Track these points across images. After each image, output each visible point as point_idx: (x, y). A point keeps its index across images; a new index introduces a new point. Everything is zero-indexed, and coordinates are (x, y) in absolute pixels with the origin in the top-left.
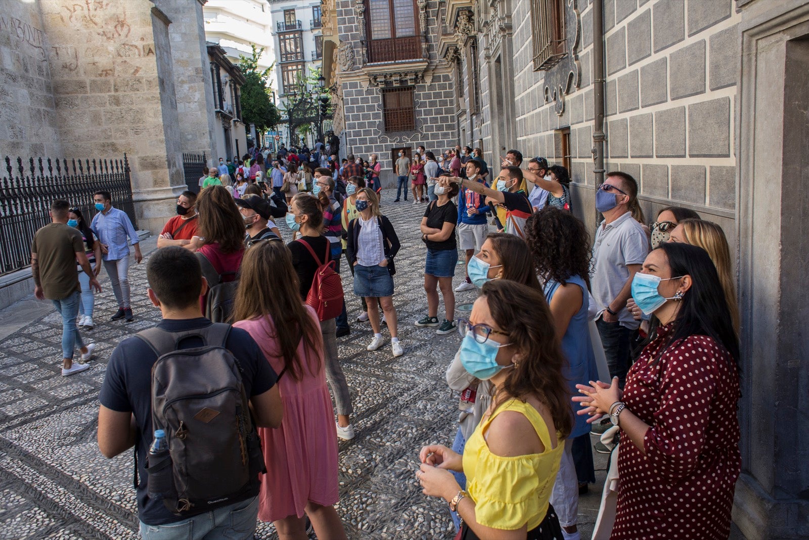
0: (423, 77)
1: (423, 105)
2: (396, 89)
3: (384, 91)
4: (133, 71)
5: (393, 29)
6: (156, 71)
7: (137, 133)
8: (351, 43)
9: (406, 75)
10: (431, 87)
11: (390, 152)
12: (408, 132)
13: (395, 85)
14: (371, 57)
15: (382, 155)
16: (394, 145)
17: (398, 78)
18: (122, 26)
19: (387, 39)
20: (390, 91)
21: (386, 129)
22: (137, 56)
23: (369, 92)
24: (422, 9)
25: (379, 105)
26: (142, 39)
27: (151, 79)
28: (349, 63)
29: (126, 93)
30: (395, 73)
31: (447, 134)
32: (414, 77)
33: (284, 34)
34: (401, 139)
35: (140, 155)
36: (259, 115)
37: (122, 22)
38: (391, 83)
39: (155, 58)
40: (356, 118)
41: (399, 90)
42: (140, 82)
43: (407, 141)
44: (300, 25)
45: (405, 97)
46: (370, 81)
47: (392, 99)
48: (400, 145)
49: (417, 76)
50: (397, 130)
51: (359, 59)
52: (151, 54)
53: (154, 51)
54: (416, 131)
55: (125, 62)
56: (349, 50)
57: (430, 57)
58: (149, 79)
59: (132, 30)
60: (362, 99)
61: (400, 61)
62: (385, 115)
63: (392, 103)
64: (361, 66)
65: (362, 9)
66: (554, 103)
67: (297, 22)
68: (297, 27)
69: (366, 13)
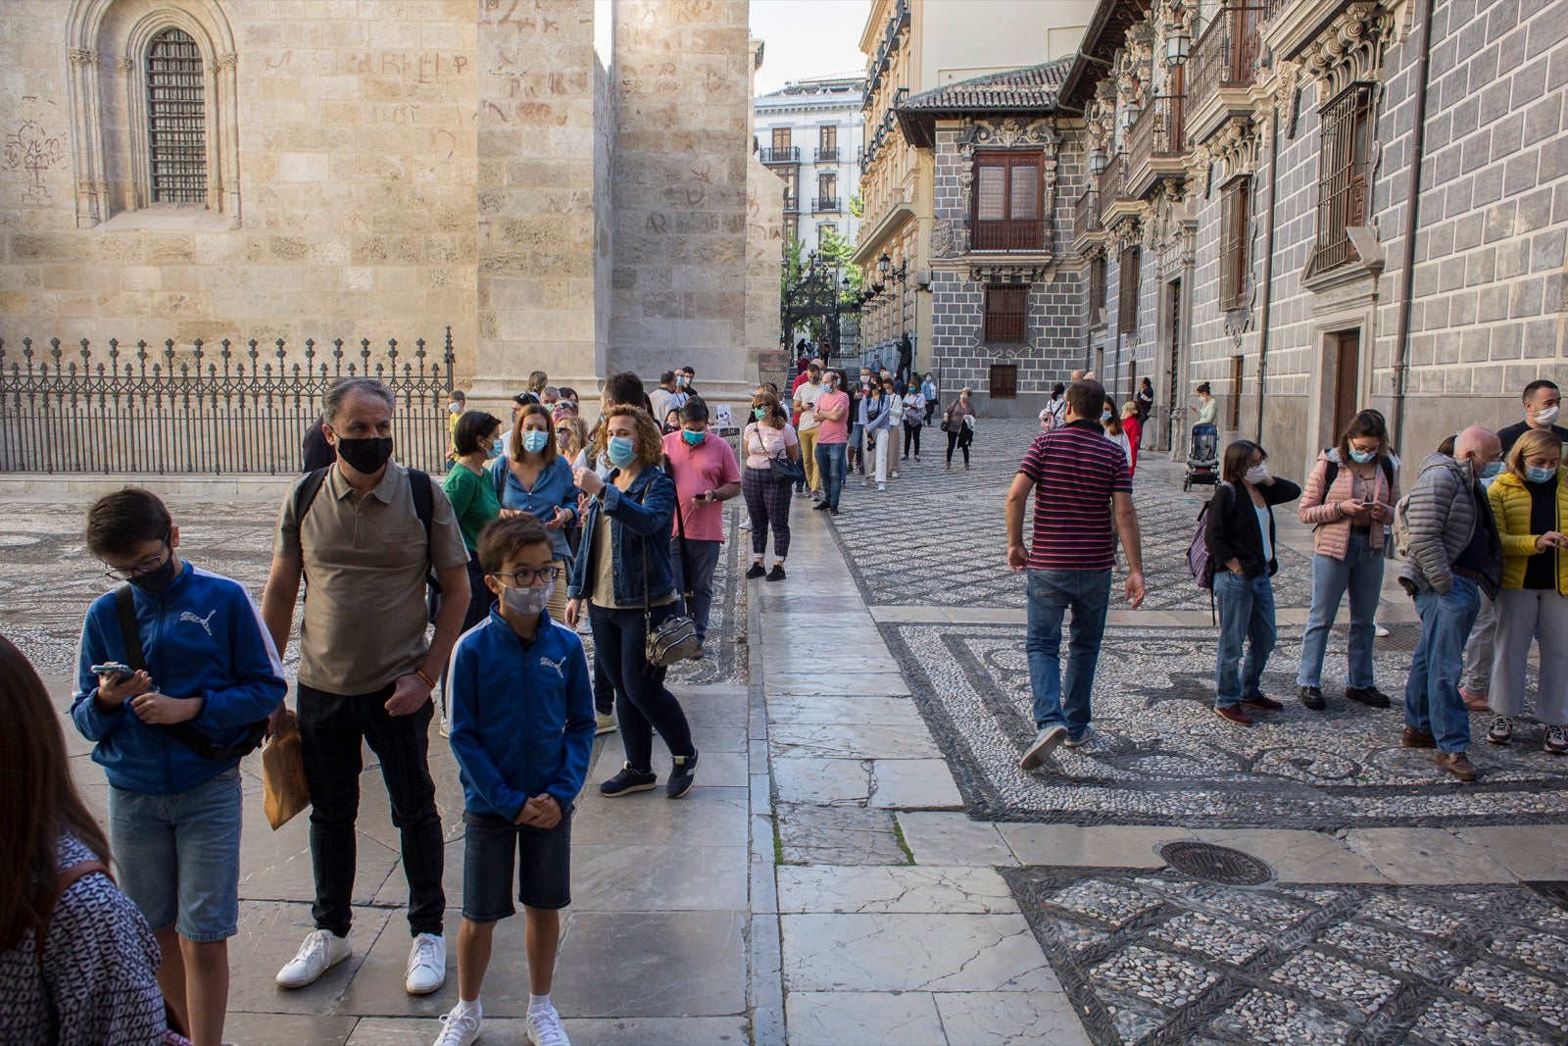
0: (1042, 274)
1: (1040, 310)
2: (1004, 287)
3: (988, 287)
4: (755, 253)
5: (1008, 208)
8: (950, 221)
9: (1021, 269)
10: (1052, 288)
11: (988, 369)
12: (1016, 345)
13: (1003, 281)
14: (977, 242)
15: (976, 372)
16: (995, 360)
17: (1010, 273)
19: (997, 222)
20: (996, 288)
21: (986, 339)
22: (763, 238)
23: (967, 287)
24: (1050, 185)
25: (979, 306)
26: (771, 220)
27: (774, 264)
28: (945, 247)
30: (1006, 266)
31: (1068, 352)
32: (1031, 273)
34: (1004, 355)
35: (750, 345)
37: (752, 200)
39: (781, 242)
40: (947, 320)
41: (1008, 288)
42: (762, 267)
43: (1013, 357)
44: (797, 155)
45: (1015, 298)
46: (971, 273)
47: (998, 298)
48: (1002, 362)
49: (1035, 271)
50: (1001, 340)
51: (960, 244)
52: (777, 237)
53: (780, 234)
54: (1026, 344)
56: (947, 231)
57: (1054, 249)
58: (772, 264)
60: (957, 295)
61: (1015, 251)
62: (986, 320)
63: (997, 306)
64: (961, 253)
65: (970, 179)
66: (1232, 337)
67: (793, 150)
68: (793, 157)
69: (975, 184)
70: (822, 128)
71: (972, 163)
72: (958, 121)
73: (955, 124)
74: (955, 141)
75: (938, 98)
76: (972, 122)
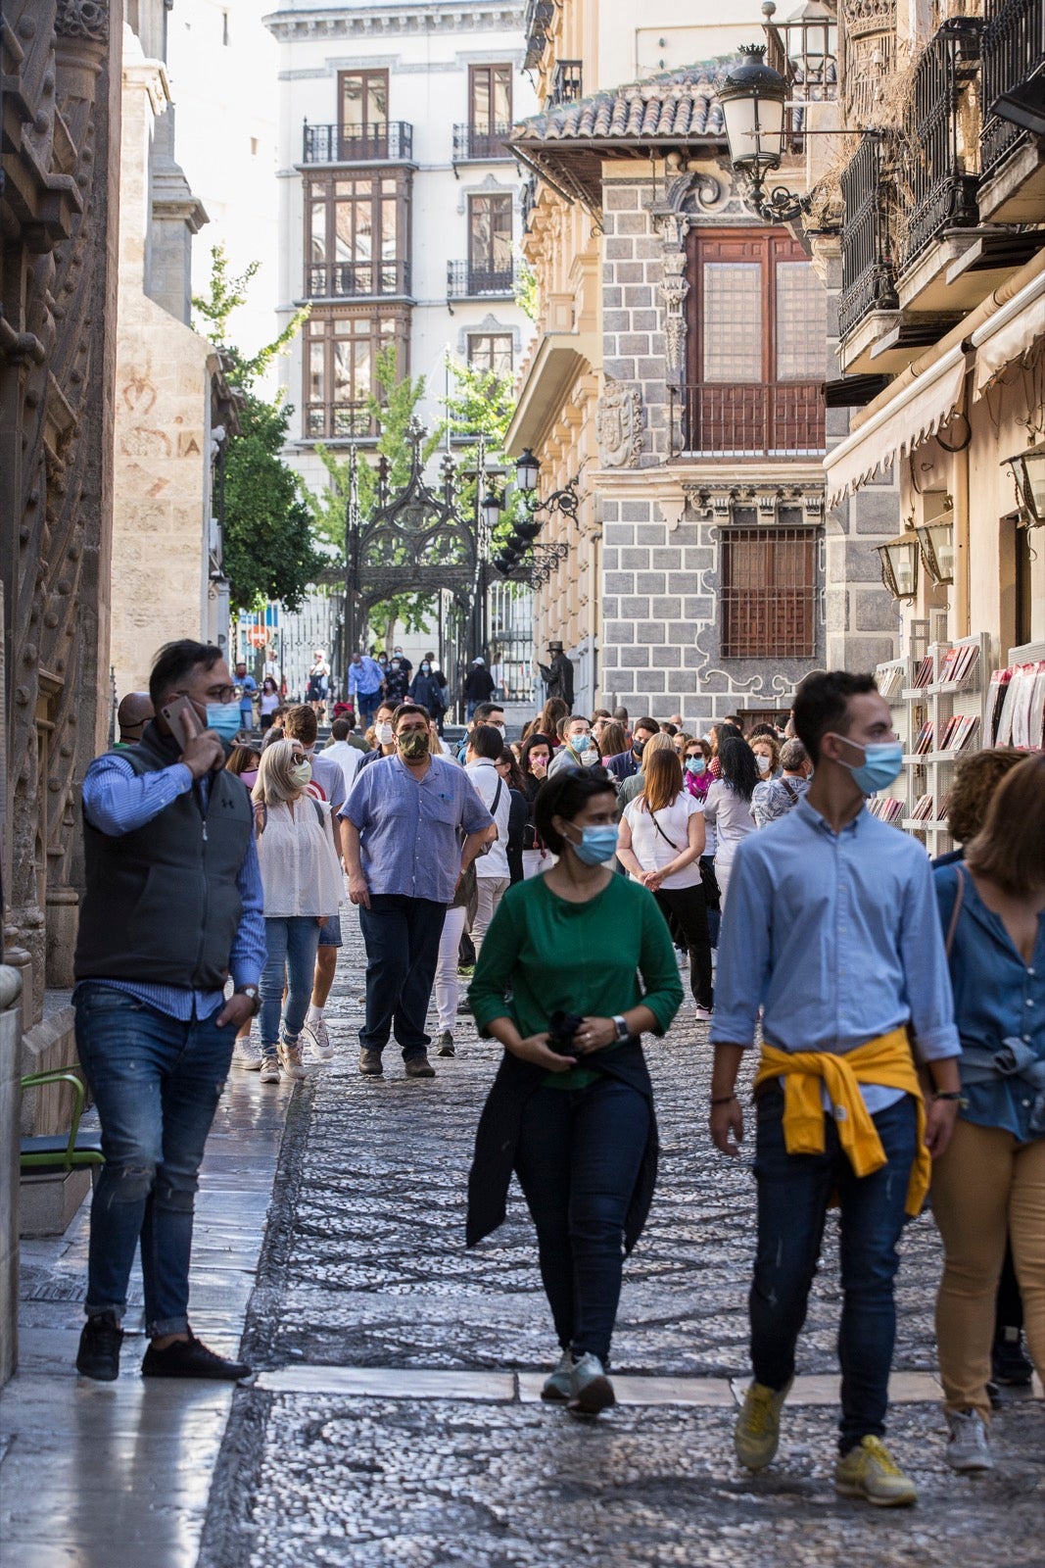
2: (763, 533)
3: (727, 535)
4: (149, 486)
5: (770, 357)
6: (200, 490)
7: (139, 623)
8: (638, 386)
9: (797, 493)
12: (794, 664)
13: (763, 520)
14: (696, 434)
17: (773, 501)
18: (140, 389)
19: (746, 387)
20: (744, 535)
21: (725, 651)
22: (163, 456)
23: (680, 534)
25: (708, 577)
26: (179, 420)
27: (186, 507)
28: (628, 444)
29: (128, 534)
30: (764, 487)
33: (332, 175)
34: (768, 685)
36: (251, 548)
37: (140, 381)
38: (752, 512)
39: (202, 463)
40: (637, 609)
41: (772, 534)
42: (163, 513)
43: (787, 691)
44: (406, 143)
45: (789, 556)
46: (687, 504)
48: (763, 702)
50: (762, 654)
51: (660, 436)
52: (193, 453)
53: (200, 446)
55: (136, 466)
56: (631, 405)
58: (183, 507)
59: (159, 399)
60: (659, 553)
61: (781, 453)
62: (725, 609)
64: (664, 457)
65: (681, 292)
67: (394, 131)
68: (394, 150)
69: (692, 302)
70: (473, 69)
71: (682, 257)
72: (648, 164)
73: (641, 168)
74: (645, 206)
75: (603, 114)
76: (683, 165)
